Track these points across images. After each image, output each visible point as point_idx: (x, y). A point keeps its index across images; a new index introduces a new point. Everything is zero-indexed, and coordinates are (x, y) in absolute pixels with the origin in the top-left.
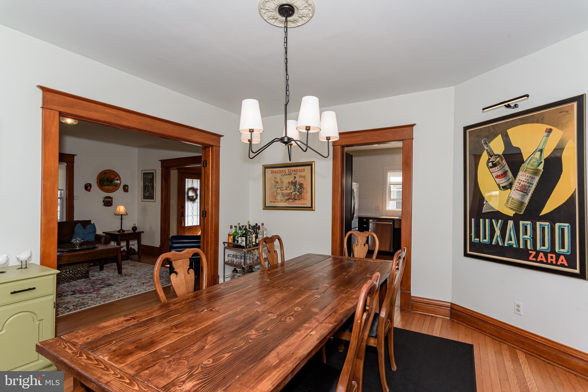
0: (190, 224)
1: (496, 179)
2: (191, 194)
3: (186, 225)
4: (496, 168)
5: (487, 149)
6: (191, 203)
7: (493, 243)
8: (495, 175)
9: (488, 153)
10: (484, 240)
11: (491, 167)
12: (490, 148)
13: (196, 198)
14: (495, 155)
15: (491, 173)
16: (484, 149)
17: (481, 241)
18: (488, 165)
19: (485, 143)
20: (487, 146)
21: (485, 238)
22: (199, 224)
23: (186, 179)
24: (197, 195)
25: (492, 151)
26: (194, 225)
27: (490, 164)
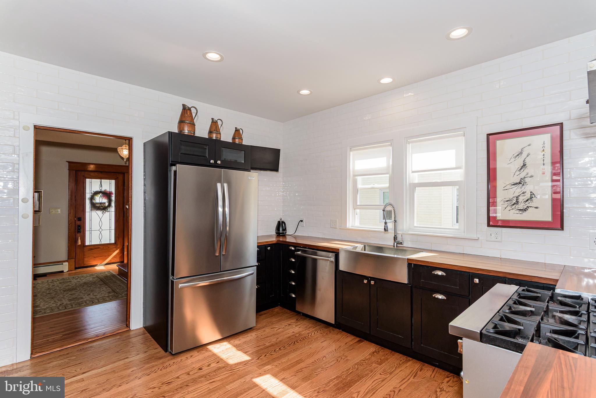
0: (95, 241)
2: (98, 199)
3: (87, 243)
6: (100, 212)
13: (110, 205)
22: (113, 241)
23: (88, 180)
24: (110, 201)
26: (103, 242)
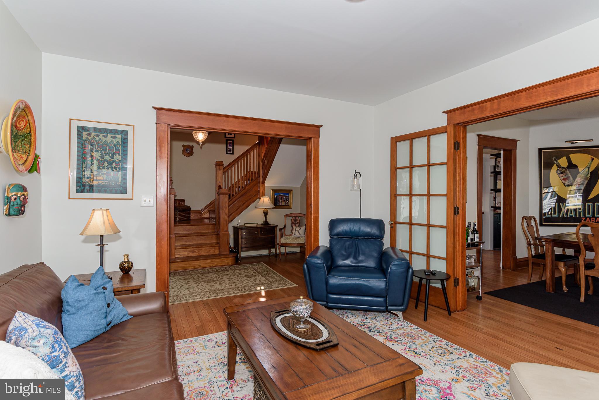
1: (562, 180)
4: (563, 174)
5: (556, 163)
7: (560, 216)
8: (562, 178)
9: (557, 166)
10: (555, 215)
11: (559, 174)
12: (558, 163)
14: (562, 167)
15: (559, 177)
16: (554, 163)
17: (552, 216)
18: (557, 173)
19: (555, 160)
20: (557, 162)
21: (555, 214)
25: (560, 165)
27: (559, 172)
